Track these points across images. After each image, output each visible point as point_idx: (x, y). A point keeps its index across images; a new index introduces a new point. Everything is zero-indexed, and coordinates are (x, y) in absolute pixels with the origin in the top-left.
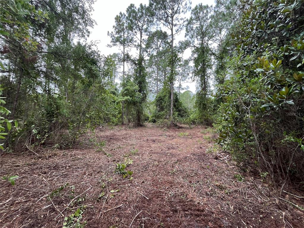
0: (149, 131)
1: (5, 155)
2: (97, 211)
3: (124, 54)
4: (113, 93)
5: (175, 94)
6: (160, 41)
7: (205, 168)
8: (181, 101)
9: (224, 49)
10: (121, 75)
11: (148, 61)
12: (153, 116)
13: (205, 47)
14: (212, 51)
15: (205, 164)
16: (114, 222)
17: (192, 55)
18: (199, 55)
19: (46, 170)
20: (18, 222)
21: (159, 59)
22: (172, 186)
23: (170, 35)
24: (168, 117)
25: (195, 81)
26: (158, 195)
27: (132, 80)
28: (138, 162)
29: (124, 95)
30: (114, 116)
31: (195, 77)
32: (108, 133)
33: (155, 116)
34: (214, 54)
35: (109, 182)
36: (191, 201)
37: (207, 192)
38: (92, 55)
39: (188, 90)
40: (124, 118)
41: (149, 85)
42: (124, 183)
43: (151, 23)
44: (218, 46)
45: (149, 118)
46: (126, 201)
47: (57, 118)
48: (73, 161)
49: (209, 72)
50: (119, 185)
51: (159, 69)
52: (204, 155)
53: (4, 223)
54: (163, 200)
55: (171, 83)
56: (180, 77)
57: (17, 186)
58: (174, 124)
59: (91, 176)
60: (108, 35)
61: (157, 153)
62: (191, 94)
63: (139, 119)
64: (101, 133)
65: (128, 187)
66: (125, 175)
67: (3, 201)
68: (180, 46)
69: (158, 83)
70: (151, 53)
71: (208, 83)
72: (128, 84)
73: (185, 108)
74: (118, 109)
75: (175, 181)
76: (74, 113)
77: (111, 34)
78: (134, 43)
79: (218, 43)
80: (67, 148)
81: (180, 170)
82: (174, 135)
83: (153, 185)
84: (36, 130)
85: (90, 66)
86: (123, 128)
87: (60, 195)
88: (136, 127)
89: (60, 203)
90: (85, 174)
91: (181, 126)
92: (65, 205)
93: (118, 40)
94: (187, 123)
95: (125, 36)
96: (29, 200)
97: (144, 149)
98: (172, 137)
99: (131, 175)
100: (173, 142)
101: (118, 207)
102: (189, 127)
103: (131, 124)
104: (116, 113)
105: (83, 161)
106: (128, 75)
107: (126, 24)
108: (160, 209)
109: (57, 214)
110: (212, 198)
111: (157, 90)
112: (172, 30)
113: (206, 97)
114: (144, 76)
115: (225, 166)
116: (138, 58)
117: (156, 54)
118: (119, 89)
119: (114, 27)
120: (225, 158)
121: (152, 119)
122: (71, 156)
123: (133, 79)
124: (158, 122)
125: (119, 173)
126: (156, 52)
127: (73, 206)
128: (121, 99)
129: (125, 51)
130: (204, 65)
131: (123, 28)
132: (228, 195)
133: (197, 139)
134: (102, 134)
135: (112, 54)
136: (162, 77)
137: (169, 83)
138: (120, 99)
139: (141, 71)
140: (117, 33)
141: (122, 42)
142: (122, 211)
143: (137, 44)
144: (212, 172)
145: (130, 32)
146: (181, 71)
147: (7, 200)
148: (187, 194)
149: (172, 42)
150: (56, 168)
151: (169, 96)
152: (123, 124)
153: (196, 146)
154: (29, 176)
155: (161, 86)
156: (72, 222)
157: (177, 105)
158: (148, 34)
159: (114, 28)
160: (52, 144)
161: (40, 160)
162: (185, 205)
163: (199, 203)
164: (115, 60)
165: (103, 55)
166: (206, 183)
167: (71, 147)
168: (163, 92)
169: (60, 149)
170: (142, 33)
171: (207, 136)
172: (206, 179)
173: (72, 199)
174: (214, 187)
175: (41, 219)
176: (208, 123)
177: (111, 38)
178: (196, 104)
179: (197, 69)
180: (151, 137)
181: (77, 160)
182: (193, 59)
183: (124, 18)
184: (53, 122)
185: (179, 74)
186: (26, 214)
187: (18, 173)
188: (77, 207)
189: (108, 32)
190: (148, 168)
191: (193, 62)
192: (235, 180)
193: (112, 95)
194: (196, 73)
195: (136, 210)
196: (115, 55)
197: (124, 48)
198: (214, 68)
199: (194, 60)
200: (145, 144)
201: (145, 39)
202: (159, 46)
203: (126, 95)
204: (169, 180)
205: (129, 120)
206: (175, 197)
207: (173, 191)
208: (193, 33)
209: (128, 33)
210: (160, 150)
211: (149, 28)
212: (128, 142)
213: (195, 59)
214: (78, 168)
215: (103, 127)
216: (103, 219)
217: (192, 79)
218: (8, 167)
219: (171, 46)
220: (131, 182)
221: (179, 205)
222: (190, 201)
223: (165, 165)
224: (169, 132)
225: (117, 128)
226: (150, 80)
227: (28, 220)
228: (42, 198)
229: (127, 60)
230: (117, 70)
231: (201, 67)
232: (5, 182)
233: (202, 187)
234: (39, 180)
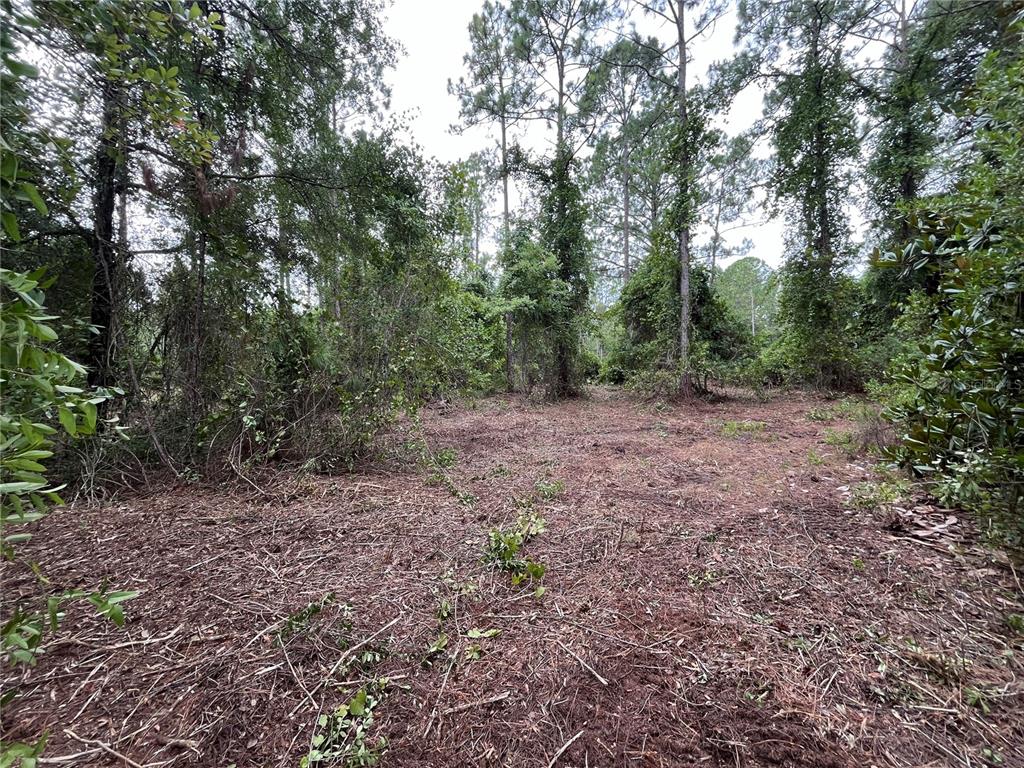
0: (603, 414)
1: (183, 490)
2: (420, 705)
3: (504, 149)
4: (475, 290)
5: (699, 275)
6: (633, 78)
7: (845, 571)
8: (720, 300)
9: (919, 63)
10: (499, 224)
11: (591, 163)
12: (614, 362)
13: (825, 67)
14: (857, 81)
15: (844, 553)
16: (478, 761)
17: (765, 112)
18: (797, 108)
19: (281, 540)
20: (188, 710)
21: (630, 150)
22: (700, 638)
23: (673, 47)
24: (669, 361)
25: (781, 217)
26: (645, 669)
27: (535, 237)
28: (565, 527)
29: (508, 292)
30: (481, 366)
31: (781, 198)
32: (465, 422)
33: (622, 360)
34: (867, 92)
35: (465, 600)
36: (792, 718)
37: (867, 684)
38: (397, 165)
39: (748, 255)
40: (515, 371)
41: (594, 251)
42: (515, 607)
43: (597, 16)
44: (885, 56)
45: (600, 367)
46: (522, 678)
47: (305, 378)
48: (356, 513)
49: (845, 169)
50: (496, 612)
51: (630, 188)
52: (834, 510)
53: (153, 707)
54: (663, 692)
55: (678, 233)
56: (716, 208)
57: (203, 586)
58: (696, 388)
59: (407, 569)
60: (449, 91)
61: (635, 496)
62: (762, 270)
63: (564, 373)
64: (444, 421)
65: (529, 622)
66: (517, 575)
67: (162, 634)
68: (714, 82)
69: (627, 242)
70: (600, 131)
71: (840, 218)
72: (521, 254)
73: (740, 325)
74: (487, 342)
75: (714, 618)
76: (355, 360)
77: (457, 86)
78: (539, 105)
79: (890, 39)
80: (341, 470)
81: (731, 572)
82: (698, 428)
83: (622, 626)
84: (253, 416)
85: (391, 201)
86: (513, 404)
87: (311, 630)
88: (554, 401)
89: (309, 659)
90: (389, 560)
91: (721, 392)
92: (324, 669)
93: (481, 103)
94: (748, 382)
95: (507, 83)
96: (227, 638)
97: (586, 479)
98: (691, 436)
99: (539, 577)
100: (694, 455)
101: (493, 699)
102: (756, 397)
103: (539, 391)
104: (483, 356)
105: (384, 514)
106: (521, 222)
107: (505, 39)
108: (657, 735)
109: (299, 697)
110: (897, 715)
111: (627, 266)
112: (679, 22)
113: (828, 274)
114: (577, 219)
115: (945, 567)
116: (553, 156)
117: (618, 134)
118: (493, 273)
119: (466, 58)
120: (938, 528)
121: (609, 370)
122: (352, 499)
123: (539, 235)
124: (634, 382)
125: (497, 567)
126: (620, 125)
127: (347, 675)
128: (499, 306)
129: (509, 139)
130: (822, 143)
131: (498, 56)
132: (982, 713)
133: (795, 444)
134: (448, 424)
135: (465, 159)
136: (644, 216)
137: (673, 234)
138: (497, 309)
139: (563, 201)
140: (476, 80)
141: (496, 108)
142: (506, 718)
143: (545, 105)
144: (879, 588)
145: (522, 64)
146: (718, 185)
147: (171, 629)
148: (773, 685)
149: (682, 70)
150: (308, 534)
151: (673, 285)
152: (511, 390)
153: (791, 472)
154: (236, 556)
155: (640, 249)
156: (340, 736)
157: (707, 315)
158: (587, 58)
159: (468, 64)
160: (299, 458)
161: (267, 506)
162: (764, 736)
163: (832, 736)
164: (479, 177)
165: (432, 158)
166: (860, 641)
167: (351, 467)
168: (650, 271)
169: (322, 474)
170: (562, 63)
171: (841, 430)
172: (853, 620)
173: (344, 649)
174: (901, 663)
175: (247, 713)
176: (843, 381)
177: (461, 102)
178: (785, 307)
179: (790, 165)
180: (609, 435)
181: (367, 511)
182: (772, 127)
183: (499, 18)
184: (295, 390)
185: (709, 197)
186: (212, 685)
187: (208, 546)
188: (359, 678)
189: (449, 80)
190: (603, 552)
191: (769, 141)
192: (1013, 644)
193: (472, 296)
194: (785, 183)
195: (561, 723)
196: (476, 160)
197: (504, 130)
198: (867, 151)
199: (777, 130)
200: (587, 460)
201: (575, 83)
202: (627, 100)
203: (518, 292)
204: (686, 609)
205: (529, 376)
206: (719, 688)
207: (705, 661)
208: (769, 18)
209: (516, 72)
210: (645, 483)
211: (589, 36)
212: (529, 451)
213: (781, 124)
214: (371, 538)
215: (448, 402)
216: (442, 738)
217: (765, 207)
218: (185, 525)
219: (676, 89)
220: (538, 605)
221: (740, 731)
222: (790, 719)
223: (668, 543)
224: (674, 415)
225: (493, 404)
226: (599, 231)
227: (213, 708)
228: (262, 633)
229: (517, 169)
230: (485, 211)
231: (809, 155)
232: (175, 570)
233: (841, 657)
234: (259, 570)
